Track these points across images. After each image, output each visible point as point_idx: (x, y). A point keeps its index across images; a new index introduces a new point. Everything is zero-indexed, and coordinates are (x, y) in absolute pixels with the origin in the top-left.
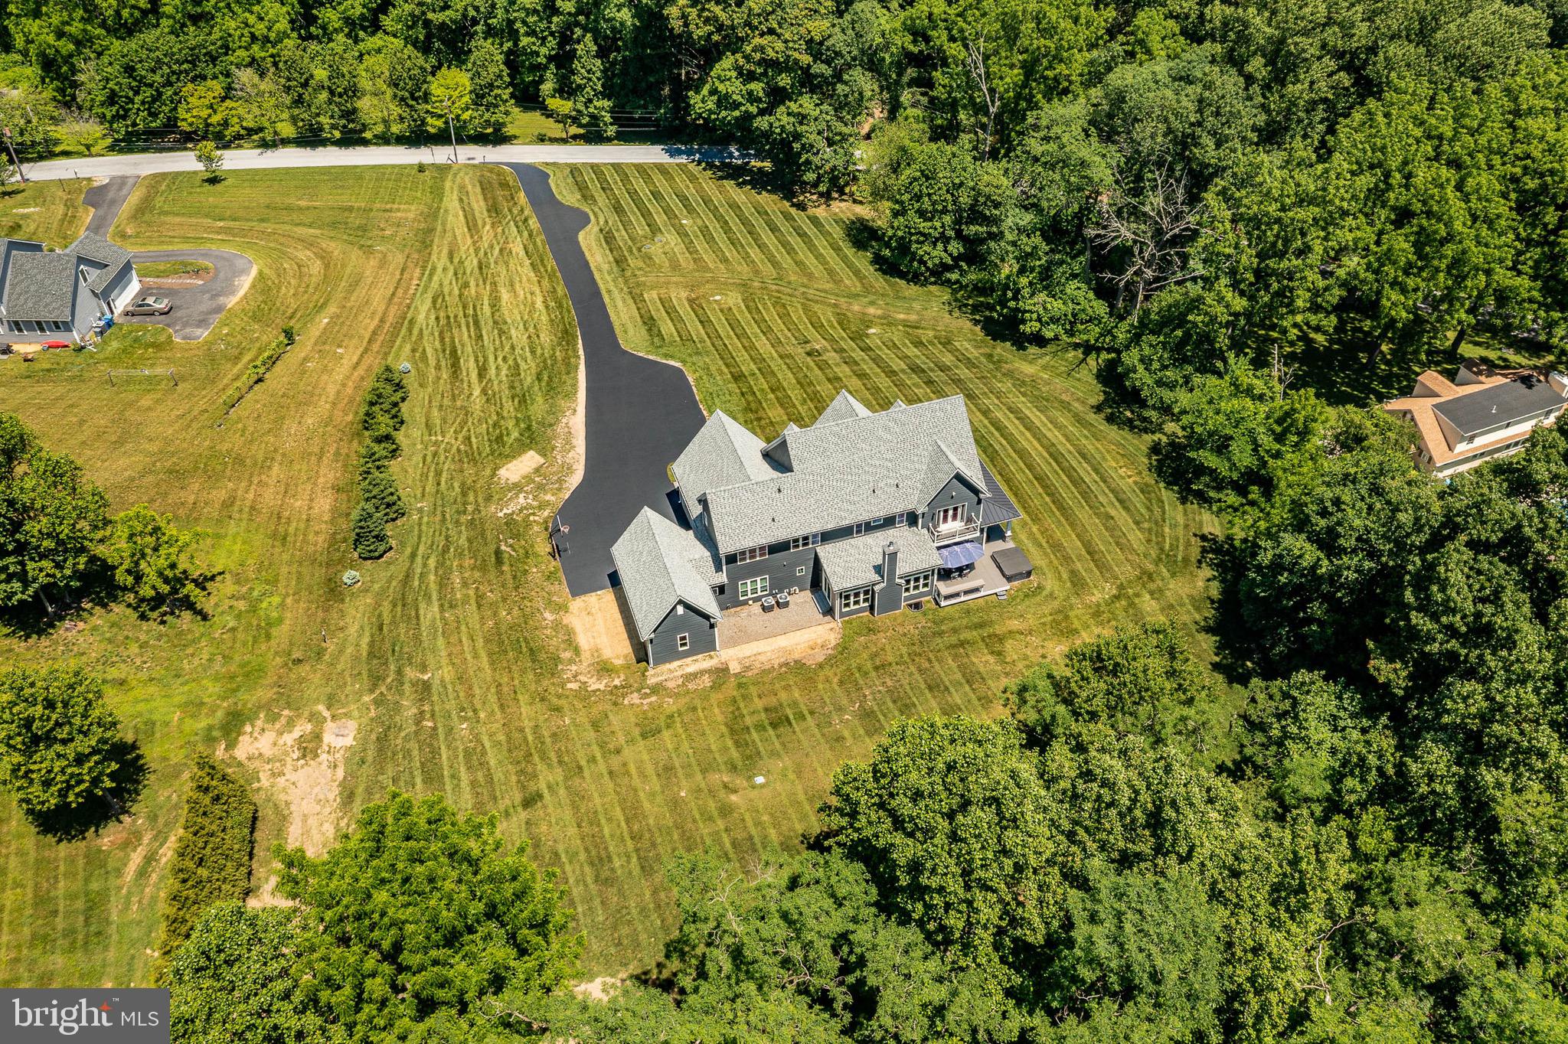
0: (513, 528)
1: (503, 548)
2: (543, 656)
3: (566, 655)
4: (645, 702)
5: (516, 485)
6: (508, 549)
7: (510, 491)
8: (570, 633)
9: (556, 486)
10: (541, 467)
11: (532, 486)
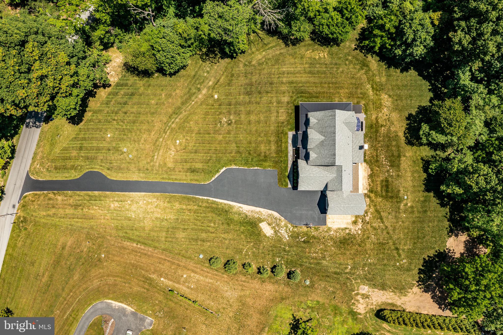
0: (294, 236)
1: (302, 240)
2: (347, 237)
3: (347, 231)
4: (369, 216)
5: (275, 232)
6: (303, 239)
7: (277, 234)
8: (339, 229)
9: (278, 220)
10: (268, 223)
11: (276, 227)
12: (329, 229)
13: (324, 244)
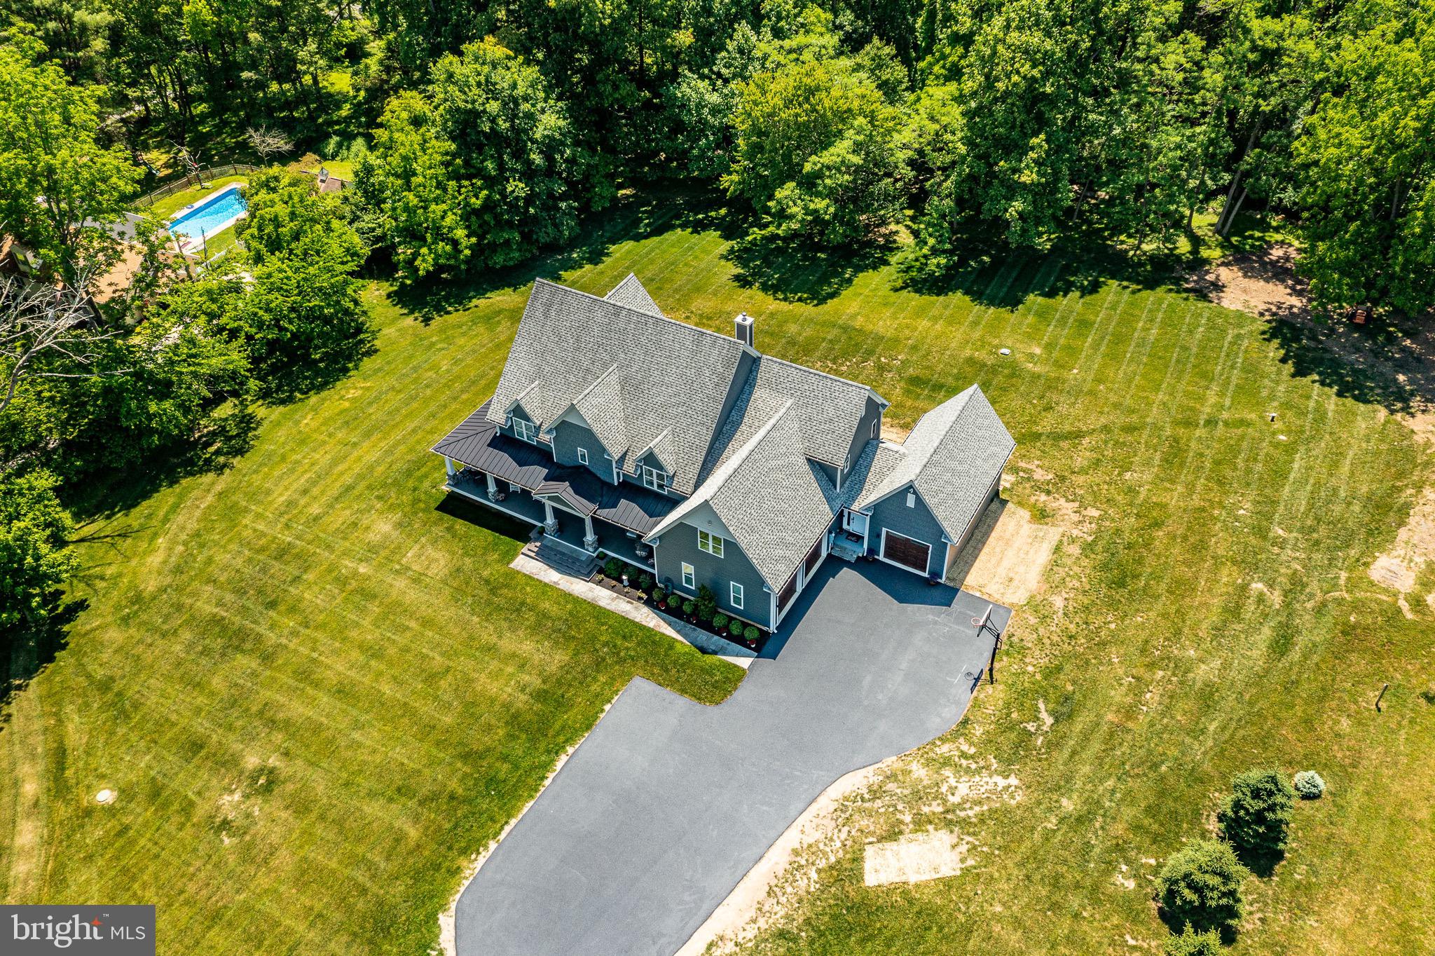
0: (1012, 747)
1: (1049, 721)
2: (1101, 557)
3: (1075, 550)
4: (1033, 467)
5: (949, 825)
6: (1044, 715)
7: (965, 822)
8: (1049, 572)
9: (891, 786)
10: (881, 839)
11: (926, 809)
12: (1037, 606)
13: (1103, 644)
